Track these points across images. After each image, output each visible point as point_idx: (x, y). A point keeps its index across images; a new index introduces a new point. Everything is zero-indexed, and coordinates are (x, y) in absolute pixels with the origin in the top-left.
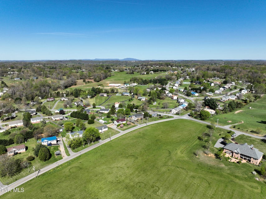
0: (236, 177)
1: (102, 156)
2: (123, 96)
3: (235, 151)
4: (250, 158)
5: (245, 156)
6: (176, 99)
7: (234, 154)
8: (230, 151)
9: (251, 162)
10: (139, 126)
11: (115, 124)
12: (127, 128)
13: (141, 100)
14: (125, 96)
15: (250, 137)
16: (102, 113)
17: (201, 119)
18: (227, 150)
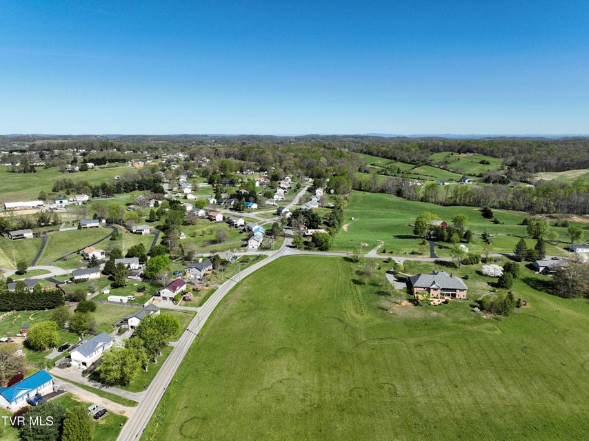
0: (464, 323)
1: (217, 373)
2: (83, 230)
3: (434, 286)
4: (455, 290)
5: (447, 290)
6: (221, 219)
7: (432, 290)
8: (424, 288)
9: (457, 297)
10: (223, 290)
11: (165, 298)
12: (201, 298)
13: (141, 233)
14: (91, 229)
15: (419, 262)
16: (84, 280)
17: (321, 250)
18: (418, 289)
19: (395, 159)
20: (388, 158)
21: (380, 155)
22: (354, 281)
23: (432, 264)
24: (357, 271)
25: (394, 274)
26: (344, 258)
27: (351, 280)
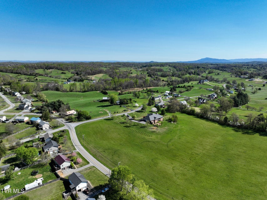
5: (159, 119)
7: (155, 121)
9: (161, 121)
11: (64, 169)
17: (88, 119)
19: (20, 73)
20: (15, 73)
21: (8, 71)
22: (125, 126)
23: (137, 113)
24: (120, 123)
25: (133, 119)
26: (105, 119)
27: (124, 127)
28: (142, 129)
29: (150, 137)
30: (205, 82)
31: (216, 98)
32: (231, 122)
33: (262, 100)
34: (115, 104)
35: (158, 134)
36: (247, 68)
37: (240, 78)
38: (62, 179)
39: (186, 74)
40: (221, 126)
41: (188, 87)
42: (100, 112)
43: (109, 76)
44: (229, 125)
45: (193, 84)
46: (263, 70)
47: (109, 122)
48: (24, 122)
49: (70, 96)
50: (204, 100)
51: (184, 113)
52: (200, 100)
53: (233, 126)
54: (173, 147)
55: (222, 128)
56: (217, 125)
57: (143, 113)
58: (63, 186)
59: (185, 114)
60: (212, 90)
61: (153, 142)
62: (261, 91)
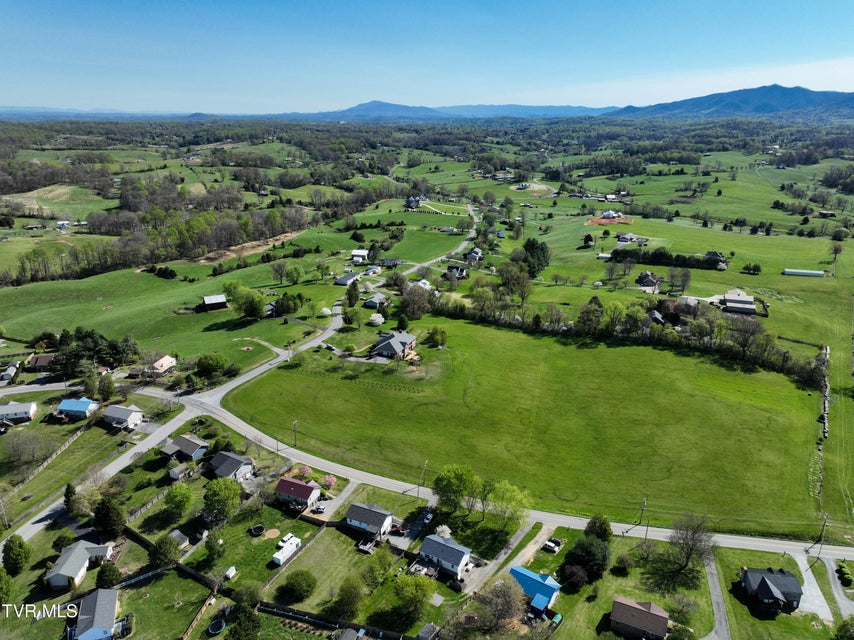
22: (346, 378)
23: (342, 335)
24: (327, 371)
25: (350, 355)
26: (280, 368)
27: (342, 378)
28: (388, 377)
29: (421, 394)
30: (421, 204)
31: (480, 259)
32: (545, 324)
33: (571, 252)
34: (262, 318)
35: (432, 383)
36: (498, 143)
37: (496, 182)
38: (329, 524)
39: (353, 175)
40: (530, 338)
41: (388, 225)
42: (245, 349)
43: (98, 194)
44: (545, 333)
45: (393, 211)
46: (536, 150)
47: (295, 374)
48: (29, 419)
49: (51, 300)
50: (462, 271)
51: (441, 315)
52: (455, 270)
53: (553, 333)
54: (478, 407)
55: (534, 341)
56: (522, 336)
57: (357, 333)
58: (344, 536)
59: (443, 318)
60: (455, 230)
61: (436, 404)
62: (556, 218)
